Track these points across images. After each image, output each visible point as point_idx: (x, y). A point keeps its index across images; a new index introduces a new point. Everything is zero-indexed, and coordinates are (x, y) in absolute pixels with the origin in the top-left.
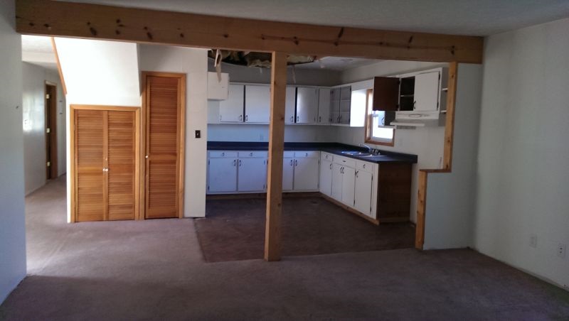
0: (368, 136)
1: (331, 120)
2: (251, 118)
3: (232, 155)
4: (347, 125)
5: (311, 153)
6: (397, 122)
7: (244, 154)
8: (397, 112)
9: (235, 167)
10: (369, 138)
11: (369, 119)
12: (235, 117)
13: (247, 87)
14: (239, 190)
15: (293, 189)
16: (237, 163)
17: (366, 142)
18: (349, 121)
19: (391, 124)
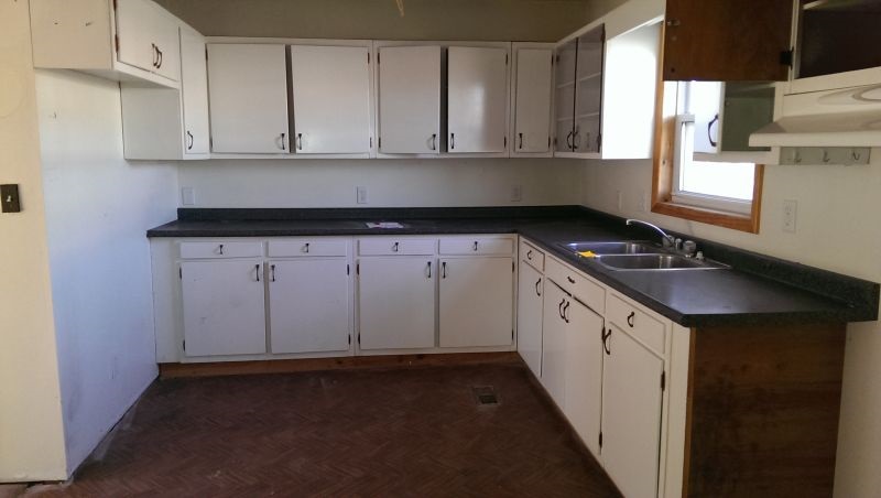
0: (661, 187)
1: (555, 143)
2: (312, 142)
3: (248, 250)
4: (592, 156)
5: (488, 241)
6: (777, 129)
7: (284, 247)
8: (780, 87)
9: (261, 284)
10: (667, 197)
11: (667, 132)
12: (264, 137)
13: (294, 49)
14: (275, 350)
15: (437, 343)
16: (265, 274)
17: (656, 208)
18: (598, 143)
19: (755, 140)
